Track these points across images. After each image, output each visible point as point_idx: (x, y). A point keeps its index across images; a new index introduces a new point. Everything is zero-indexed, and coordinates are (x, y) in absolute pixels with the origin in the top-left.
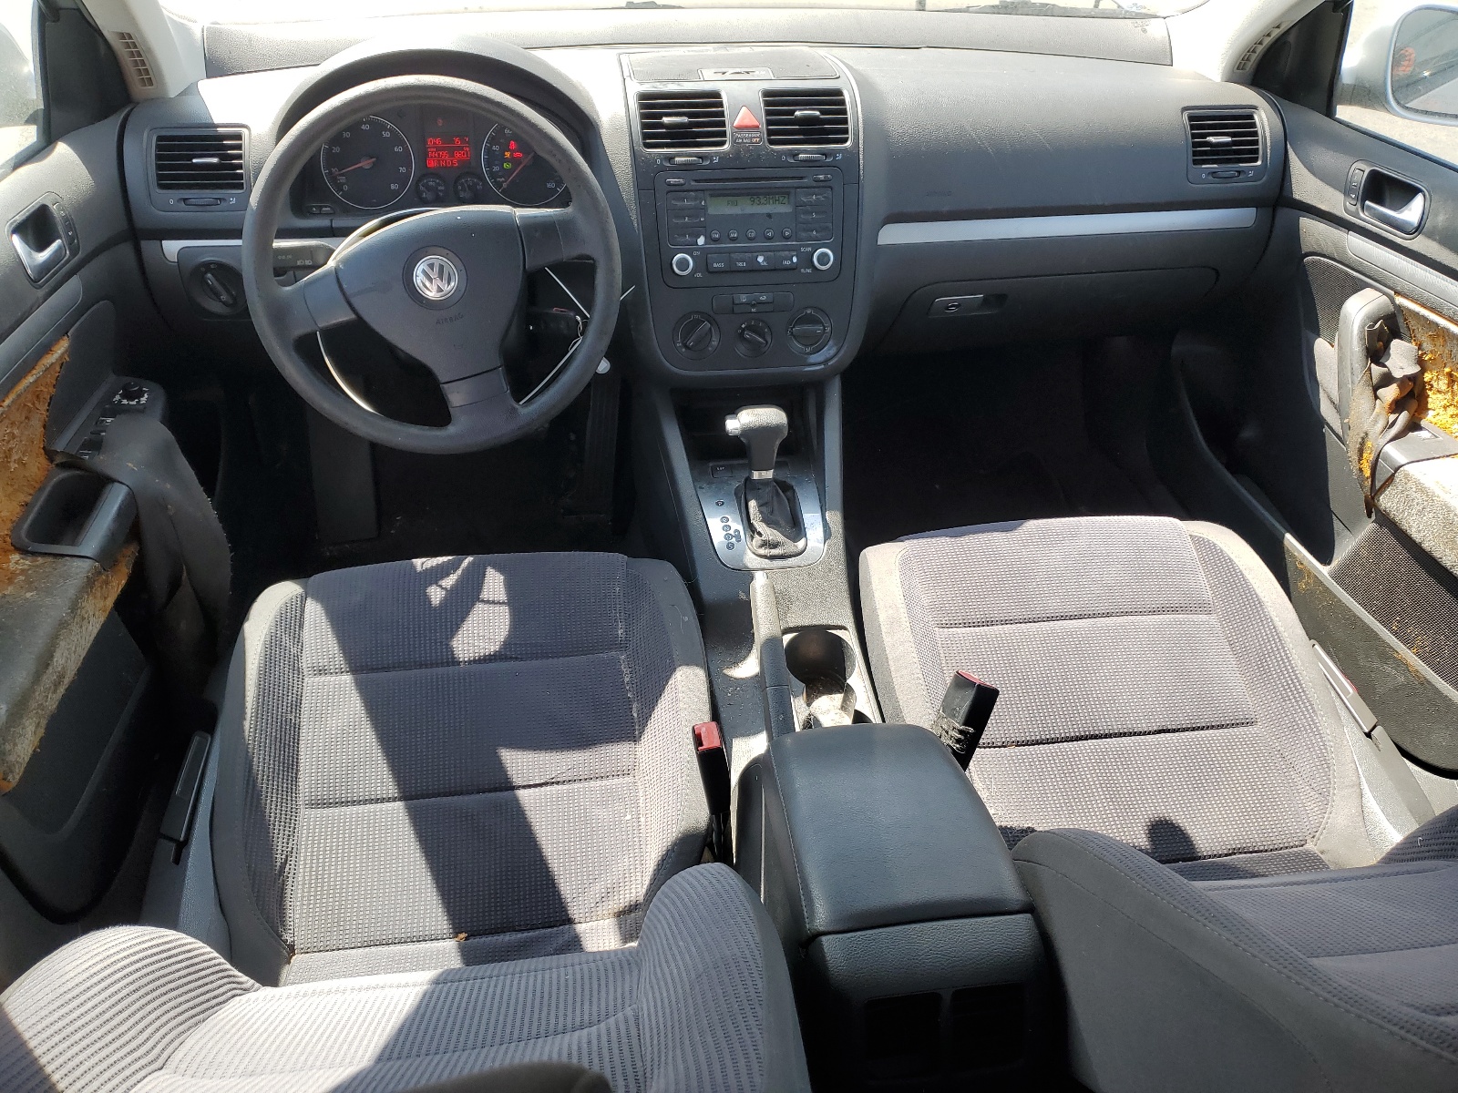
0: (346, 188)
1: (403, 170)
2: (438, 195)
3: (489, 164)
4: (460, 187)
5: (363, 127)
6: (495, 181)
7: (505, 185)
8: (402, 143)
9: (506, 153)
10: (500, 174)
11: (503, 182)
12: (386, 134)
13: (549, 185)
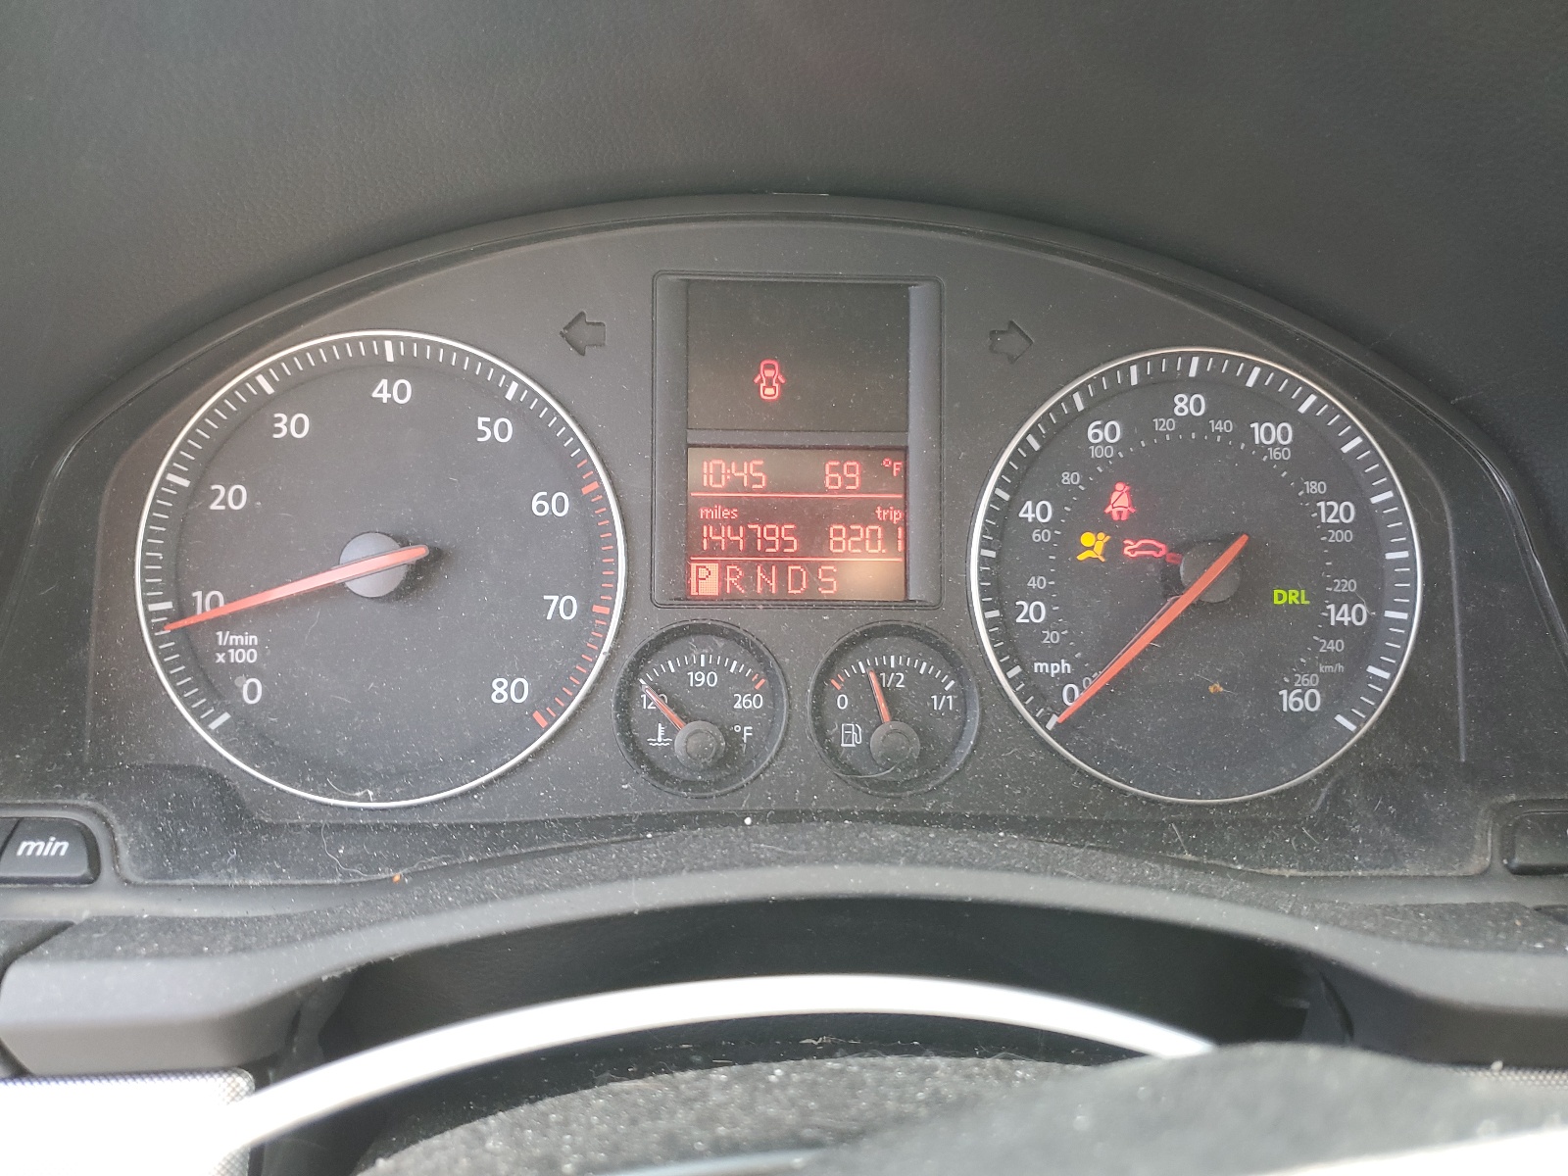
0: (251, 691)
1: (561, 606)
2: (733, 739)
3: (997, 592)
4: (843, 702)
5: (383, 392)
6: (1027, 675)
7: (1074, 697)
8: (570, 475)
9: (1087, 539)
10: (1051, 637)
11: (1064, 679)
12: (496, 430)
13: (1289, 701)
